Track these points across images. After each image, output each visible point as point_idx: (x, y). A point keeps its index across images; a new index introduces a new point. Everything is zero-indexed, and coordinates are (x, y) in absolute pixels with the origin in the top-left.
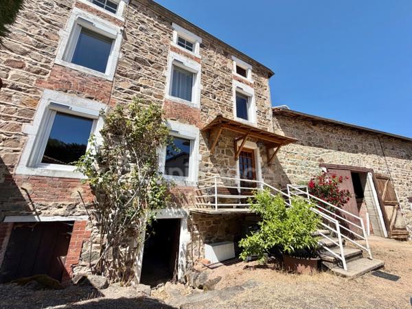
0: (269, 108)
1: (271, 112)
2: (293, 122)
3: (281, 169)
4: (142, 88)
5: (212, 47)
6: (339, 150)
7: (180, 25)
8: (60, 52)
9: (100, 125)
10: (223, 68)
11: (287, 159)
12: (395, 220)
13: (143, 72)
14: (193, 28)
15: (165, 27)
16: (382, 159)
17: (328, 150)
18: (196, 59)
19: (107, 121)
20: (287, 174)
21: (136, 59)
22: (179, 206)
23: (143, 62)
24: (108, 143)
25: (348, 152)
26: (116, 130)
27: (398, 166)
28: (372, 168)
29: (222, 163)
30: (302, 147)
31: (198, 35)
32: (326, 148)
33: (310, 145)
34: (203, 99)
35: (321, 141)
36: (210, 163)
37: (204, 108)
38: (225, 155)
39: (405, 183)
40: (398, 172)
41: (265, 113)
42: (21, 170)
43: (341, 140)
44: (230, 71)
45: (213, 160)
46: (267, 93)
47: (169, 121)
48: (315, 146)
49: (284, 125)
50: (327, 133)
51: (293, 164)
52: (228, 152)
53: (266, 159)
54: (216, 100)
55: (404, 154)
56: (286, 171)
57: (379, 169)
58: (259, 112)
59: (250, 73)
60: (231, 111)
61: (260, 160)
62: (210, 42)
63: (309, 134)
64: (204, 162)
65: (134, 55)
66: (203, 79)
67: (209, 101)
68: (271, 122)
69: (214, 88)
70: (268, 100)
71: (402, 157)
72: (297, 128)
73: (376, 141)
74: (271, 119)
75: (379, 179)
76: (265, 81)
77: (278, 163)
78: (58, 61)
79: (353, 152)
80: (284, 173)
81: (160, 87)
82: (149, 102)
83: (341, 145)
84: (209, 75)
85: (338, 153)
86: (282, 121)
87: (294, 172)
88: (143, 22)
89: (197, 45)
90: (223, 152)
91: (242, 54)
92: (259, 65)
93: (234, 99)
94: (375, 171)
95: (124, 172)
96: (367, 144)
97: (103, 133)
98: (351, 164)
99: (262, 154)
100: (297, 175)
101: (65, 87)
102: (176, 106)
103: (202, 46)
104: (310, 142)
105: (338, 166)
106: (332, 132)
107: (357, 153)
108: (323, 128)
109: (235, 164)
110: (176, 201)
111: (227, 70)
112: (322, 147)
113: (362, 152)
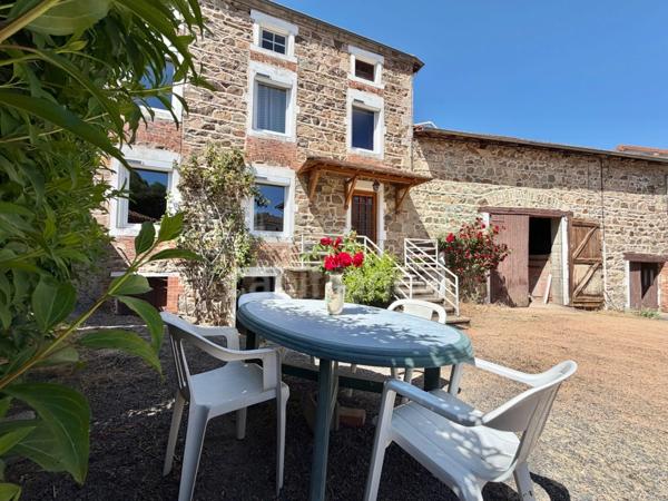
0: (407, 127)
1: (410, 133)
2: (447, 145)
3: (416, 218)
4: (217, 125)
5: (316, 37)
6: (519, 185)
7: (263, 12)
9: (175, 180)
10: (333, 72)
11: (427, 202)
12: (587, 283)
13: (217, 101)
14: (283, 12)
15: (240, 20)
16: (597, 196)
17: (497, 187)
18: (289, 66)
19: (182, 174)
20: (426, 224)
22: (271, 264)
23: (215, 87)
24: (186, 198)
25: (535, 187)
26: (193, 184)
27: (625, 206)
28: (573, 210)
29: (326, 214)
30: (454, 183)
31: (292, 22)
32: (497, 184)
33: (469, 179)
34: (300, 128)
35: (490, 172)
36: (309, 214)
37: (302, 141)
38: (331, 203)
39: (629, 231)
40: (620, 215)
41: (399, 136)
42: (114, 231)
43: (527, 168)
44: (343, 74)
45: (313, 210)
46: (407, 102)
47: (254, 164)
48: (478, 181)
49: (431, 152)
50: (504, 159)
51: (436, 209)
52: (336, 199)
53: (393, 204)
54: (319, 126)
55: (645, 184)
56: (423, 219)
57: (585, 211)
58: (388, 136)
59: (379, 71)
60: (343, 139)
61: (383, 207)
62: (314, 29)
63: (472, 162)
64: (302, 214)
66: (301, 96)
67: (310, 129)
68: (409, 149)
69: (316, 107)
70: (408, 113)
71: (639, 191)
72: (451, 154)
73: (593, 167)
74: (409, 144)
75: (578, 225)
76: (406, 80)
77: (412, 209)
79: (544, 187)
80: (420, 222)
81: (241, 119)
82: (228, 144)
83: (525, 177)
84: (309, 87)
85: (516, 190)
86: (427, 146)
87: (436, 221)
88: (208, 22)
89: (291, 40)
90: (328, 199)
91: (365, 40)
92: (395, 53)
93: (348, 121)
94: (575, 214)
95: (207, 230)
96: (574, 172)
97: (181, 188)
98: (534, 206)
99: (387, 198)
100: (441, 225)
102: (264, 144)
103: (298, 40)
104: (470, 175)
105: (511, 210)
106: (513, 156)
108: (497, 152)
109: (345, 213)
110: (267, 258)
111: (339, 74)
112: (490, 182)
113: (561, 186)
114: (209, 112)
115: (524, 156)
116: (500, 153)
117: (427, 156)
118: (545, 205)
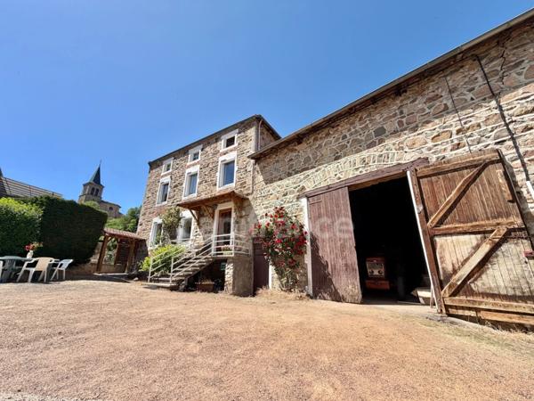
1: (253, 162)
2: (274, 156)
6: (337, 158)
7: (192, 148)
10: (214, 154)
17: (314, 170)
18: (198, 163)
25: (357, 152)
28: (428, 153)
32: (313, 167)
35: (307, 160)
43: (345, 137)
44: (219, 152)
50: (318, 143)
58: (239, 170)
60: (215, 185)
62: (207, 142)
63: (292, 160)
67: (202, 186)
68: (251, 173)
69: (205, 175)
72: (277, 161)
75: (432, 174)
79: (370, 146)
83: (344, 147)
85: (334, 165)
88: (178, 164)
93: (218, 174)
94: (433, 159)
103: (202, 150)
104: (291, 171)
105: (328, 187)
106: (328, 135)
107: (381, 141)
108: (312, 139)
111: (216, 153)
112: (307, 169)
113: (395, 133)
115: (340, 128)
116: (316, 139)
117: (263, 171)
118: (373, 167)
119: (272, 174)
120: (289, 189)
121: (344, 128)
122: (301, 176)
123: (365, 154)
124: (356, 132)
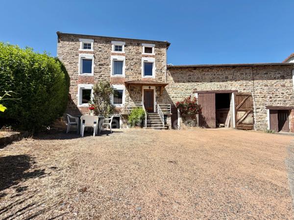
0: (164, 66)
1: (166, 68)
2: (180, 70)
3: (168, 97)
4: (103, 76)
5: (131, 44)
6: (211, 82)
7: (115, 41)
8: (79, 72)
9: (93, 91)
10: (137, 53)
12: (244, 119)
13: (103, 69)
14: (120, 39)
15: (109, 45)
16: (251, 83)
18: (123, 54)
19: (94, 90)
20: (172, 99)
21: (100, 65)
22: (118, 113)
23: (102, 65)
24: (95, 96)
25: (219, 82)
26: (97, 92)
27: (266, 86)
28: (237, 89)
29: (135, 98)
30: (183, 84)
31: (124, 42)
32: (201, 82)
33: (189, 82)
34: (126, 73)
35: (198, 78)
36: (130, 98)
37: (127, 76)
39: (269, 96)
40: (264, 90)
41: (161, 70)
42: (79, 106)
43: (215, 75)
44: (140, 53)
45: (131, 97)
46: (164, 58)
47: (113, 85)
48: (193, 82)
49: (174, 73)
50: (204, 73)
51: (176, 93)
52: (138, 93)
53: (159, 93)
54: (133, 71)
55: (279, 75)
56: (171, 97)
57: (244, 90)
58: (157, 70)
59: (153, 49)
60: (140, 74)
61: (155, 94)
62: (130, 42)
63: (190, 75)
64: (127, 98)
65: (99, 63)
66: (126, 63)
67: (130, 72)
68: (165, 74)
69: (131, 65)
70: (165, 61)
71: (275, 78)
72: (182, 73)
73: (248, 71)
74: (165, 72)
75: (239, 95)
76: (164, 50)
77: (167, 94)
78: (79, 74)
79: (223, 81)
81: (109, 73)
82: (106, 80)
83: (214, 78)
84: (129, 60)
85: (209, 84)
86: (172, 72)
87: (176, 97)
88: (100, 48)
89: (123, 46)
90: (136, 93)
92: (159, 42)
93: (142, 68)
94: (239, 91)
95: (101, 104)
96: (238, 74)
97: (94, 93)
98: (218, 89)
99: (157, 91)
100: (178, 99)
101: (82, 82)
102: (115, 79)
103: (125, 46)
104: (190, 80)
105: (207, 91)
106: (208, 71)
107: (226, 81)
109: (141, 97)
110: (117, 111)
111: (139, 53)
112: (198, 82)
113: (231, 80)
114: (101, 72)
115: (213, 71)
116: (202, 71)
117: (173, 75)
118: (223, 89)
119: (179, 78)
120: (189, 88)
121: (215, 71)
122: (195, 84)
123: (221, 83)
124: (219, 74)
